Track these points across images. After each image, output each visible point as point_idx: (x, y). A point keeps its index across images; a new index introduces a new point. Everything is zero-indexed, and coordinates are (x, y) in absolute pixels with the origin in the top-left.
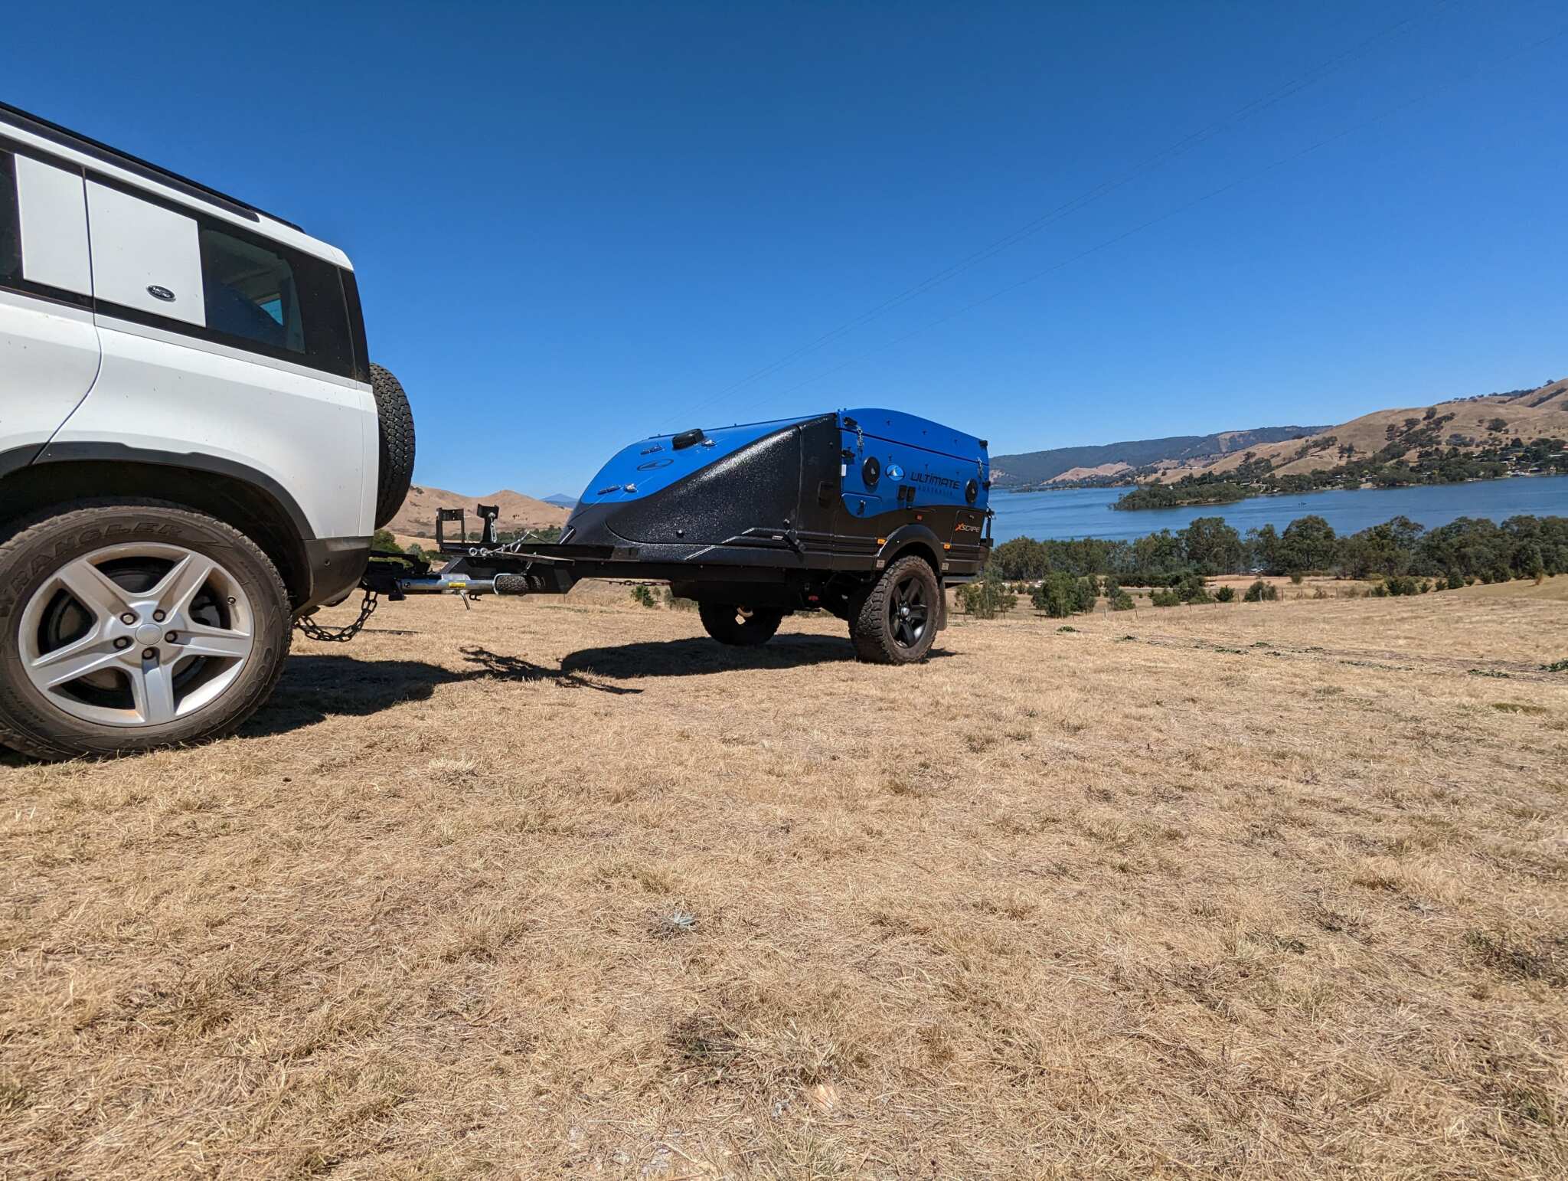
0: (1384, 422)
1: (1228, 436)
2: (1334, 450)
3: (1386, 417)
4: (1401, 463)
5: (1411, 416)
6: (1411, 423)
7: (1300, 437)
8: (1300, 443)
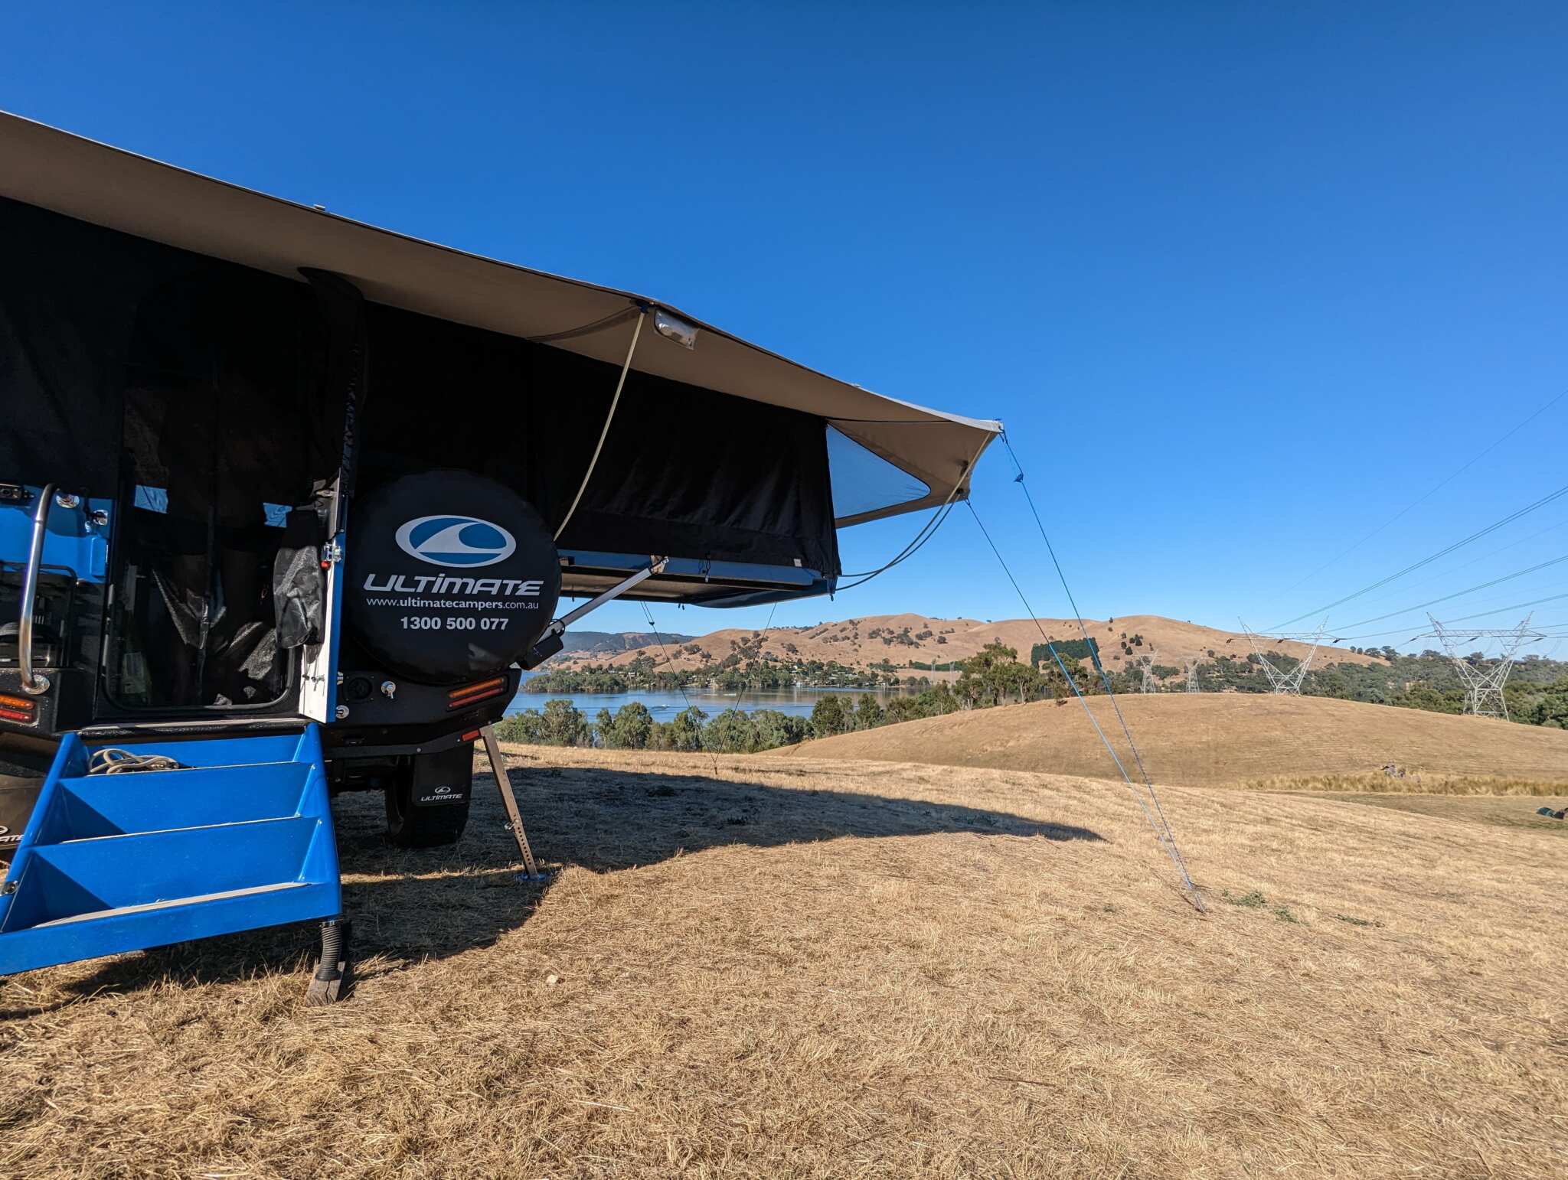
0: (728, 637)
1: (631, 636)
2: (698, 656)
3: (730, 635)
4: (736, 670)
5: (744, 635)
6: (745, 640)
7: (676, 642)
8: (676, 647)
